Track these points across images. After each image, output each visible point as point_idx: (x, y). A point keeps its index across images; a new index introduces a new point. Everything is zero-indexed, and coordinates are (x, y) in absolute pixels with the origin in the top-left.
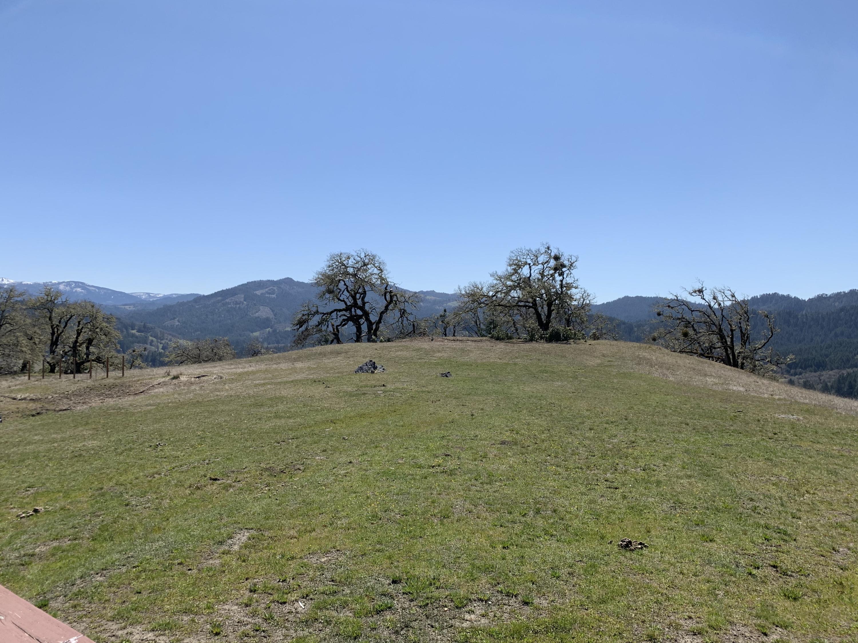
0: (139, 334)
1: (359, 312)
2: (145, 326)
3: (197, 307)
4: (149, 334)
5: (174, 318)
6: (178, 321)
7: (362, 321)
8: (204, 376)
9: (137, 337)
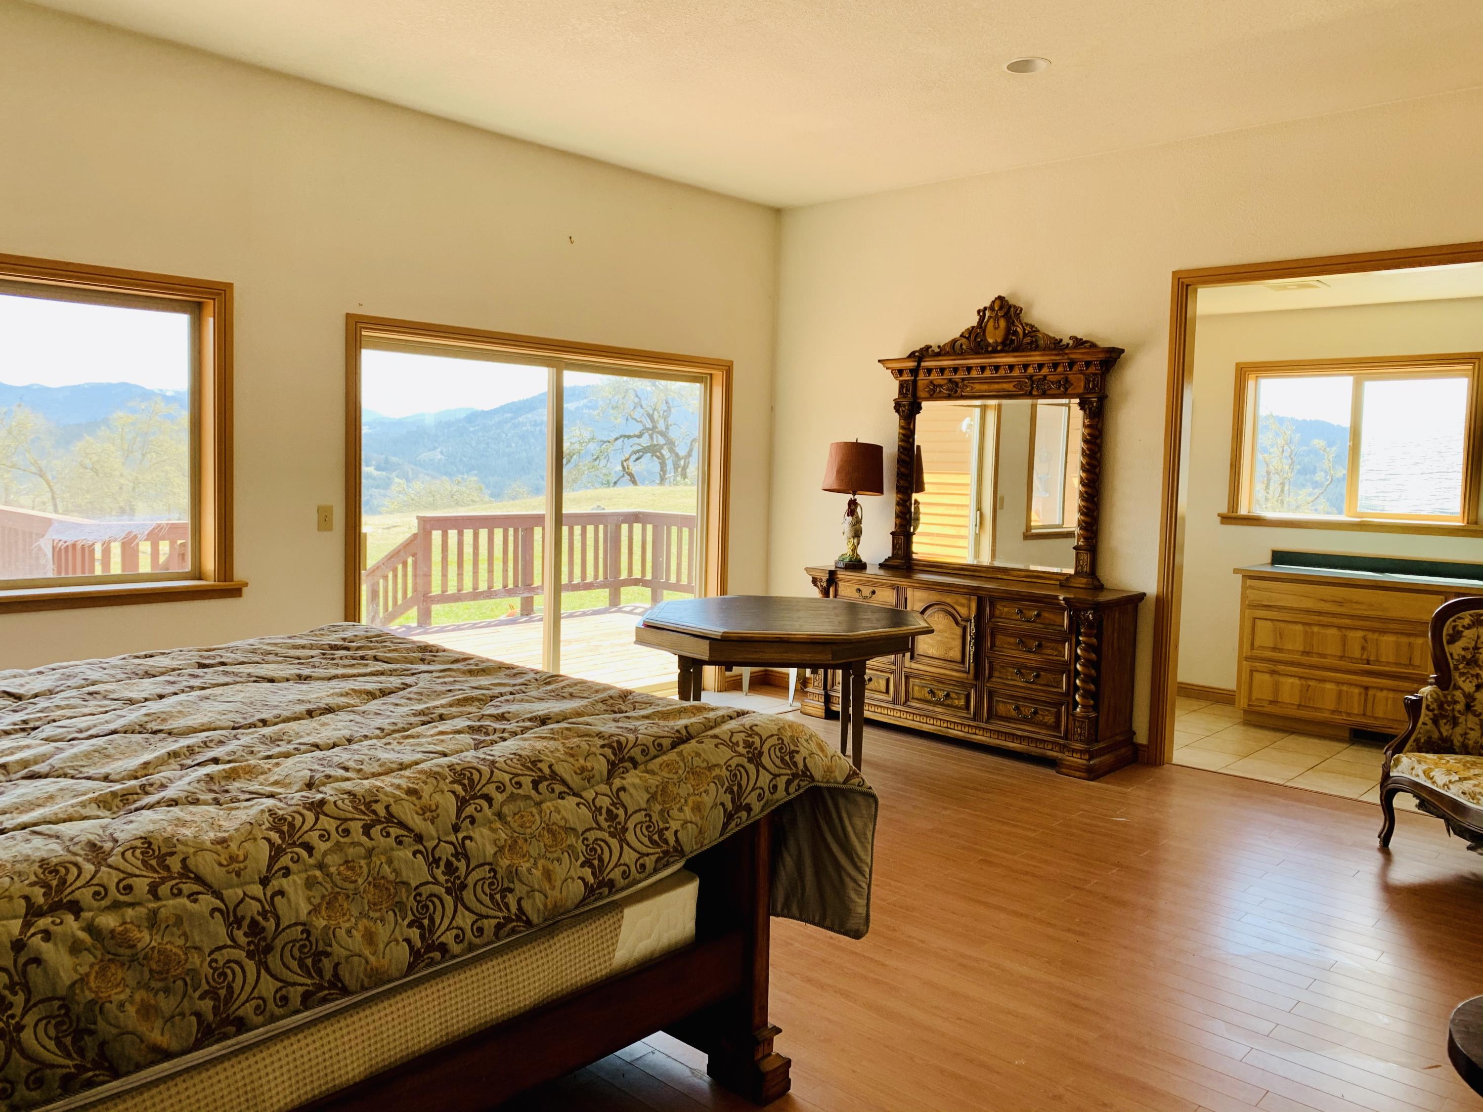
0: (379, 473)
1: (662, 441)
2: (386, 461)
3: (472, 429)
4: (394, 474)
5: (435, 448)
6: (442, 453)
7: (665, 452)
8: (395, 526)
9: (374, 479)
